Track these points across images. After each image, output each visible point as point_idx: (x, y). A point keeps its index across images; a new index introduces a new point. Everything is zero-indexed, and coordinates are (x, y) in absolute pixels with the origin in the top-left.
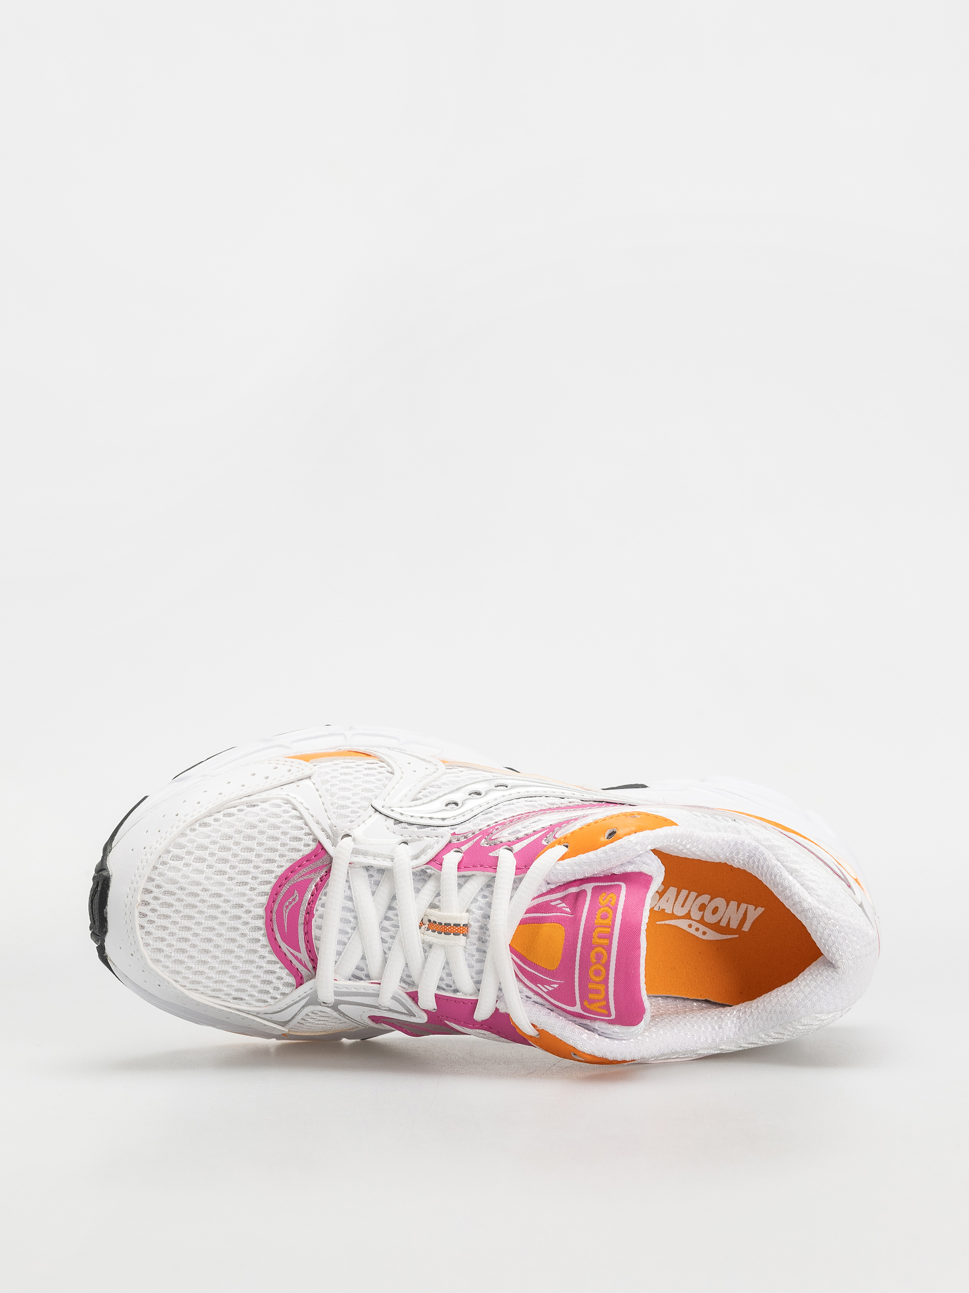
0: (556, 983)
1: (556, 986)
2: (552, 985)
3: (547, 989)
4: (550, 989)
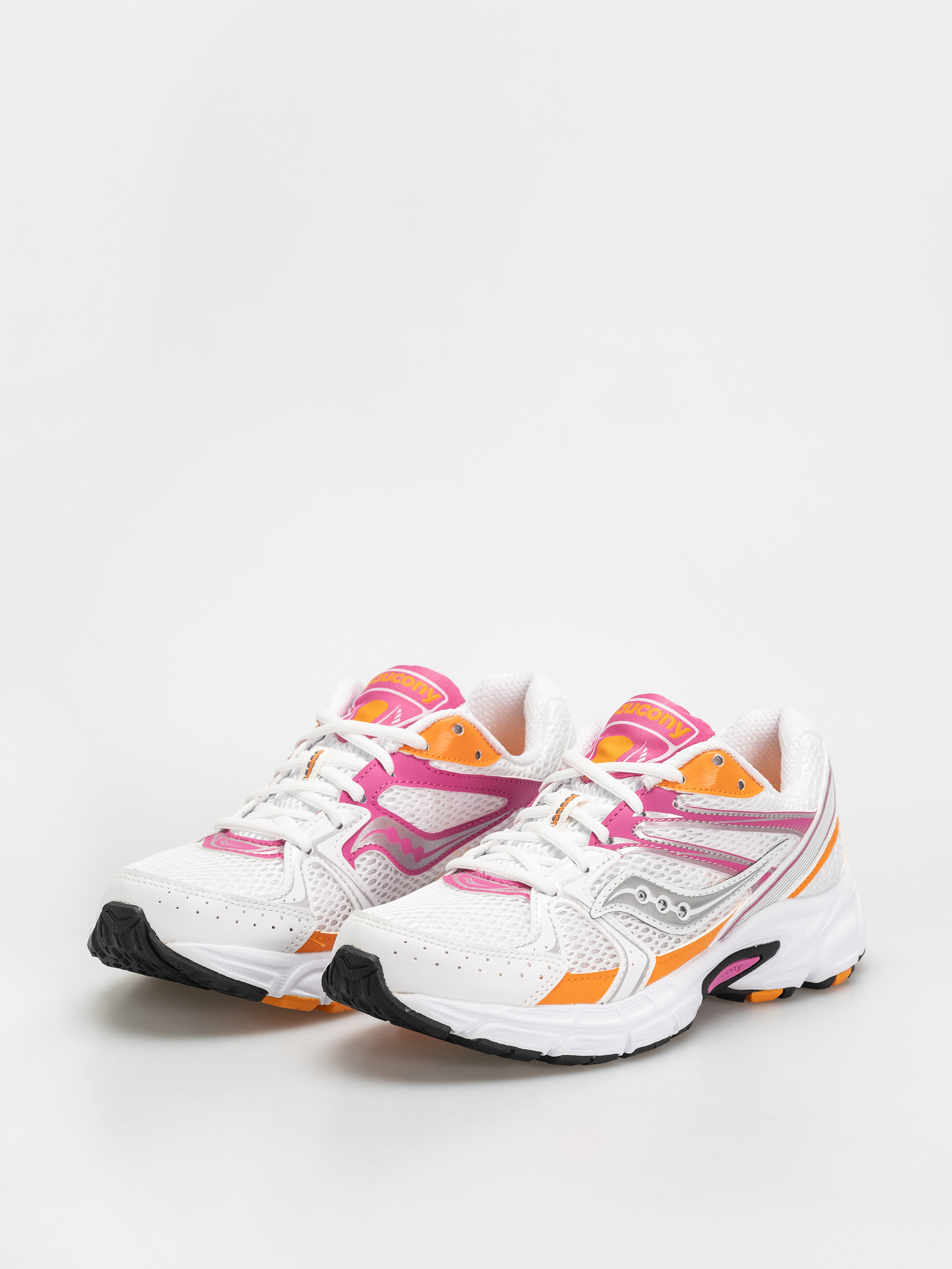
0: (398, 710)
1: (400, 710)
2: (398, 713)
3: (398, 718)
4: (400, 715)
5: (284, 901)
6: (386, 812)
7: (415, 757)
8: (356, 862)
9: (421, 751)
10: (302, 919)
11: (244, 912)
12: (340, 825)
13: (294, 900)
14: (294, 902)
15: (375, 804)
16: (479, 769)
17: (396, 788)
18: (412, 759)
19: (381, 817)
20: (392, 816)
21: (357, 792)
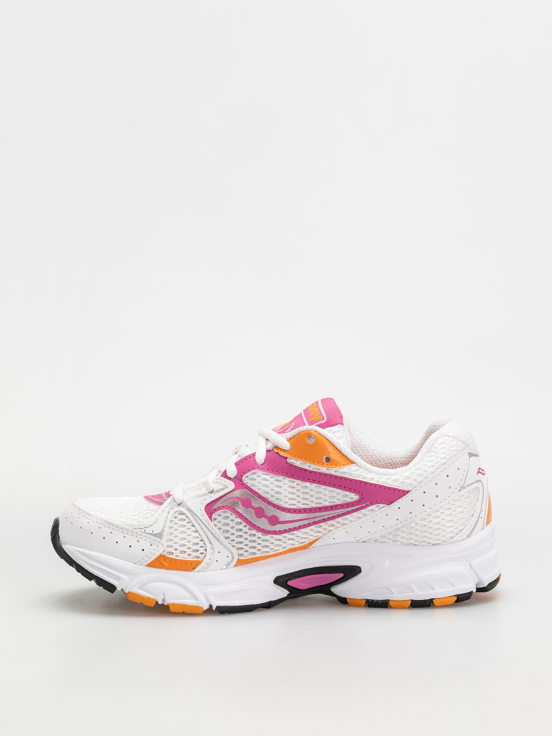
5: (145, 531)
6: (247, 487)
7: (279, 454)
8: (213, 516)
9: (285, 451)
10: (153, 545)
11: (111, 533)
12: (212, 490)
13: (153, 532)
14: (152, 533)
15: (241, 480)
16: (327, 469)
17: (259, 473)
18: (277, 455)
19: (242, 490)
20: (251, 490)
21: (233, 472)
